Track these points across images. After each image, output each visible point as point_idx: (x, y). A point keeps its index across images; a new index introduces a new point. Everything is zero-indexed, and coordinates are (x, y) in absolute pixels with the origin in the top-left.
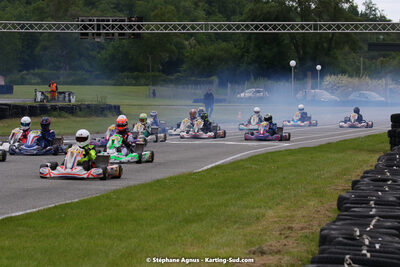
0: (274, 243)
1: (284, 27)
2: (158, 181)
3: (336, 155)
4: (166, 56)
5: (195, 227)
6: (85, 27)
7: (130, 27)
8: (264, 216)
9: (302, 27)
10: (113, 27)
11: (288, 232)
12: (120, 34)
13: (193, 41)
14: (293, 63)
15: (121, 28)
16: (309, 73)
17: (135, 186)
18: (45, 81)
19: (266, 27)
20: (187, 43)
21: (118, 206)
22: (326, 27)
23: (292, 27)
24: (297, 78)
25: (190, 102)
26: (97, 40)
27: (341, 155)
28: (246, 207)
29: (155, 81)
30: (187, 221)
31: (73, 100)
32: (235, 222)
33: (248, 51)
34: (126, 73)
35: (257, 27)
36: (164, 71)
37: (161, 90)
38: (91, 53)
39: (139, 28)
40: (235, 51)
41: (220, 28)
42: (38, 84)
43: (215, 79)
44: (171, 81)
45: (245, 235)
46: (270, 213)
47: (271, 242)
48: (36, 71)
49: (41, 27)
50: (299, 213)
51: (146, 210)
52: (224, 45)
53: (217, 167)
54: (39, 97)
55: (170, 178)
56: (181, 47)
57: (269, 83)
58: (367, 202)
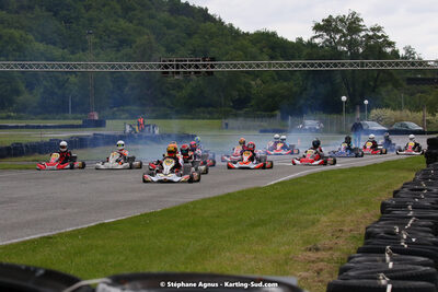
0: (327, 242)
1: (335, 65)
2: (229, 194)
3: (380, 173)
4: (235, 94)
5: (259, 230)
6: (166, 67)
7: (205, 66)
8: (318, 221)
9: (351, 65)
10: (190, 66)
11: (339, 234)
12: (195, 72)
13: (259, 81)
14: (344, 98)
15: (197, 67)
16: (358, 108)
17: (209, 198)
18: (133, 116)
19: (320, 65)
20: (253, 83)
21: (195, 214)
22: (371, 65)
23: (343, 65)
24: (347, 111)
25: (257, 133)
26: (176, 77)
27: (385, 173)
28: (304, 214)
29: (226, 115)
30: (254, 225)
31: (157, 132)
32: (294, 226)
33: (305, 89)
34: (202, 109)
35: (312, 65)
36: (233, 107)
37: (232, 122)
38: (171, 92)
39: (212, 66)
40: (295, 89)
41: (281, 65)
42: (127, 119)
43: (278, 113)
44: (240, 115)
45: (302, 236)
46: (324, 219)
47: (325, 241)
48: (126, 108)
49: (129, 67)
50: (349, 218)
51: (218, 217)
52: (285, 84)
53: (279, 183)
54: (128, 129)
55: (239, 192)
56: (248, 87)
57: (324, 116)
58: (406, 207)
